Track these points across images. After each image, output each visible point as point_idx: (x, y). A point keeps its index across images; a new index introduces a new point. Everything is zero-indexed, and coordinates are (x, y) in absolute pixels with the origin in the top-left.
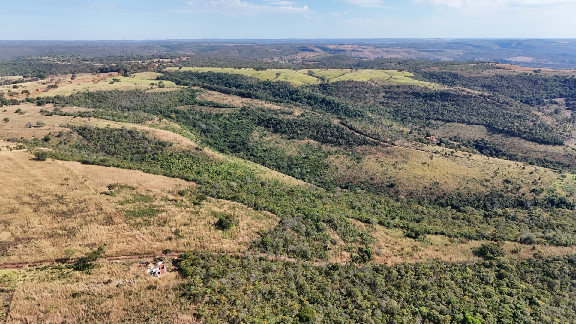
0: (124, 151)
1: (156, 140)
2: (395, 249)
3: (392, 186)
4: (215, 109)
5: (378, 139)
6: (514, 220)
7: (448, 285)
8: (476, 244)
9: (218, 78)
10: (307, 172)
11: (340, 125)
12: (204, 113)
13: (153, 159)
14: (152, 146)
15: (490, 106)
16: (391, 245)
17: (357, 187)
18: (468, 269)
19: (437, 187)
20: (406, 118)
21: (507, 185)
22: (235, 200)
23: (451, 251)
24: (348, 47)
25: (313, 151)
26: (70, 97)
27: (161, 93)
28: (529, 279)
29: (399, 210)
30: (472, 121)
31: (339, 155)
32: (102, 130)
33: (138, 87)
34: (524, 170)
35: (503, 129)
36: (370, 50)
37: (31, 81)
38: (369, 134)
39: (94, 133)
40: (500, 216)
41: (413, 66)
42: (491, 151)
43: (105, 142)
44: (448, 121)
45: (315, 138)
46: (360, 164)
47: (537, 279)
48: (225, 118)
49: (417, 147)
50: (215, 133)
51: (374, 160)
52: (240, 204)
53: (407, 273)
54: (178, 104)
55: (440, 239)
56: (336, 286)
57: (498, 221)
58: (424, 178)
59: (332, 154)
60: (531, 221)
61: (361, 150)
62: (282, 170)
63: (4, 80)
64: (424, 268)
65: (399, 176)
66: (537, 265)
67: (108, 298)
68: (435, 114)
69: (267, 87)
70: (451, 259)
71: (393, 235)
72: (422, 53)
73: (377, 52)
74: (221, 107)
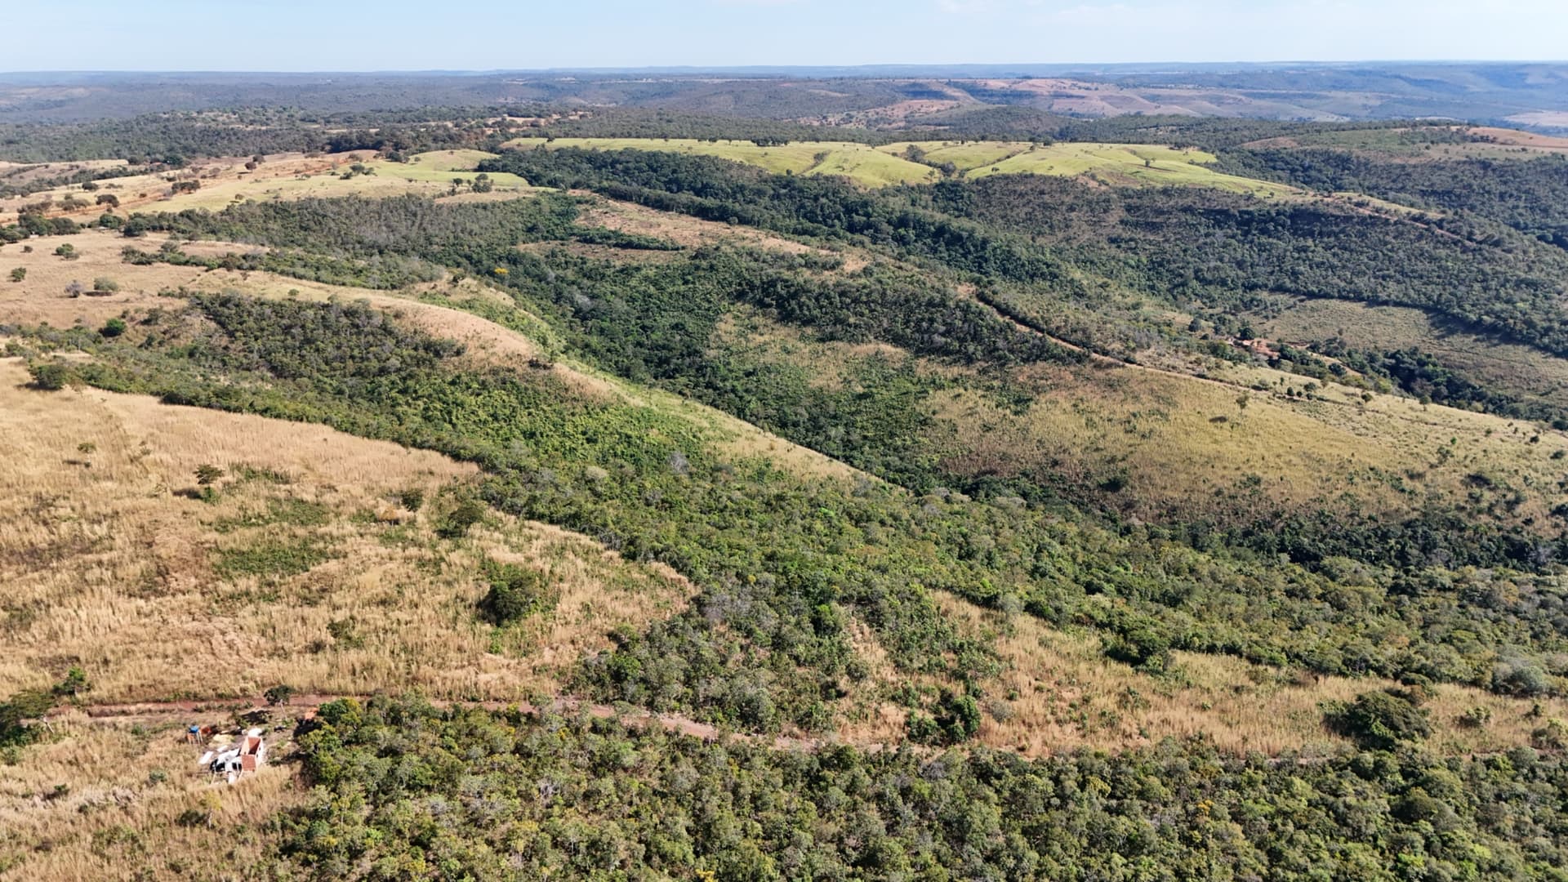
0: (323, 367)
1: (418, 339)
2: (1061, 699)
3: (1114, 486)
4: (622, 253)
5: (1084, 345)
6: (1488, 606)
7: (1217, 836)
8: (1339, 691)
9: (651, 167)
10: (865, 437)
11: (975, 301)
12: (589, 265)
13: (403, 392)
14: (405, 353)
15: (1442, 252)
16: (1051, 685)
17: (1008, 486)
18: (1297, 781)
19: (1254, 492)
20: (1184, 284)
21: (1476, 491)
22: (574, 525)
23: (1250, 710)
24: (1042, 86)
25: (885, 379)
26: (222, 214)
27: (477, 206)
28: (1507, 824)
29: (1118, 563)
30: (1383, 296)
31: (962, 391)
32: (273, 305)
33: (416, 188)
34: (1534, 446)
35: (1480, 320)
36: (1106, 93)
37: (144, 173)
38: (1058, 328)
39: (250, 314)
40: (1443, 589)
41: (1220, 135)
42: (1436, 384)
43: (275, 341)
44: (1311, 296)
45: (897, 340)
46: (1022, 419)
47: (1536, 822)
48: (646, 278)
49: (1202, 369)
50: (612, 320)
51: (1067, 406)
52: (585, 539)
53: (1082, 790)
54: (521, 238)
55: (1220, 669)
56: (832, 828)
57: (1434, 607)
58: (1217, 464)
59: (942, 387)
60: (1542, 612)
61: (1030, 377)
62: (790, 431)
63: (76, 171)
64: (1144, 770)
65: (1138, 455)
66: (1539, 772)
67: (37, 849)
68: (1272, 273)
69: (783, 191)
70: (1245, 740)
71: (1064, 650)
72: (1256, 102)
73: (1124, 98)
74: (639, 247)
